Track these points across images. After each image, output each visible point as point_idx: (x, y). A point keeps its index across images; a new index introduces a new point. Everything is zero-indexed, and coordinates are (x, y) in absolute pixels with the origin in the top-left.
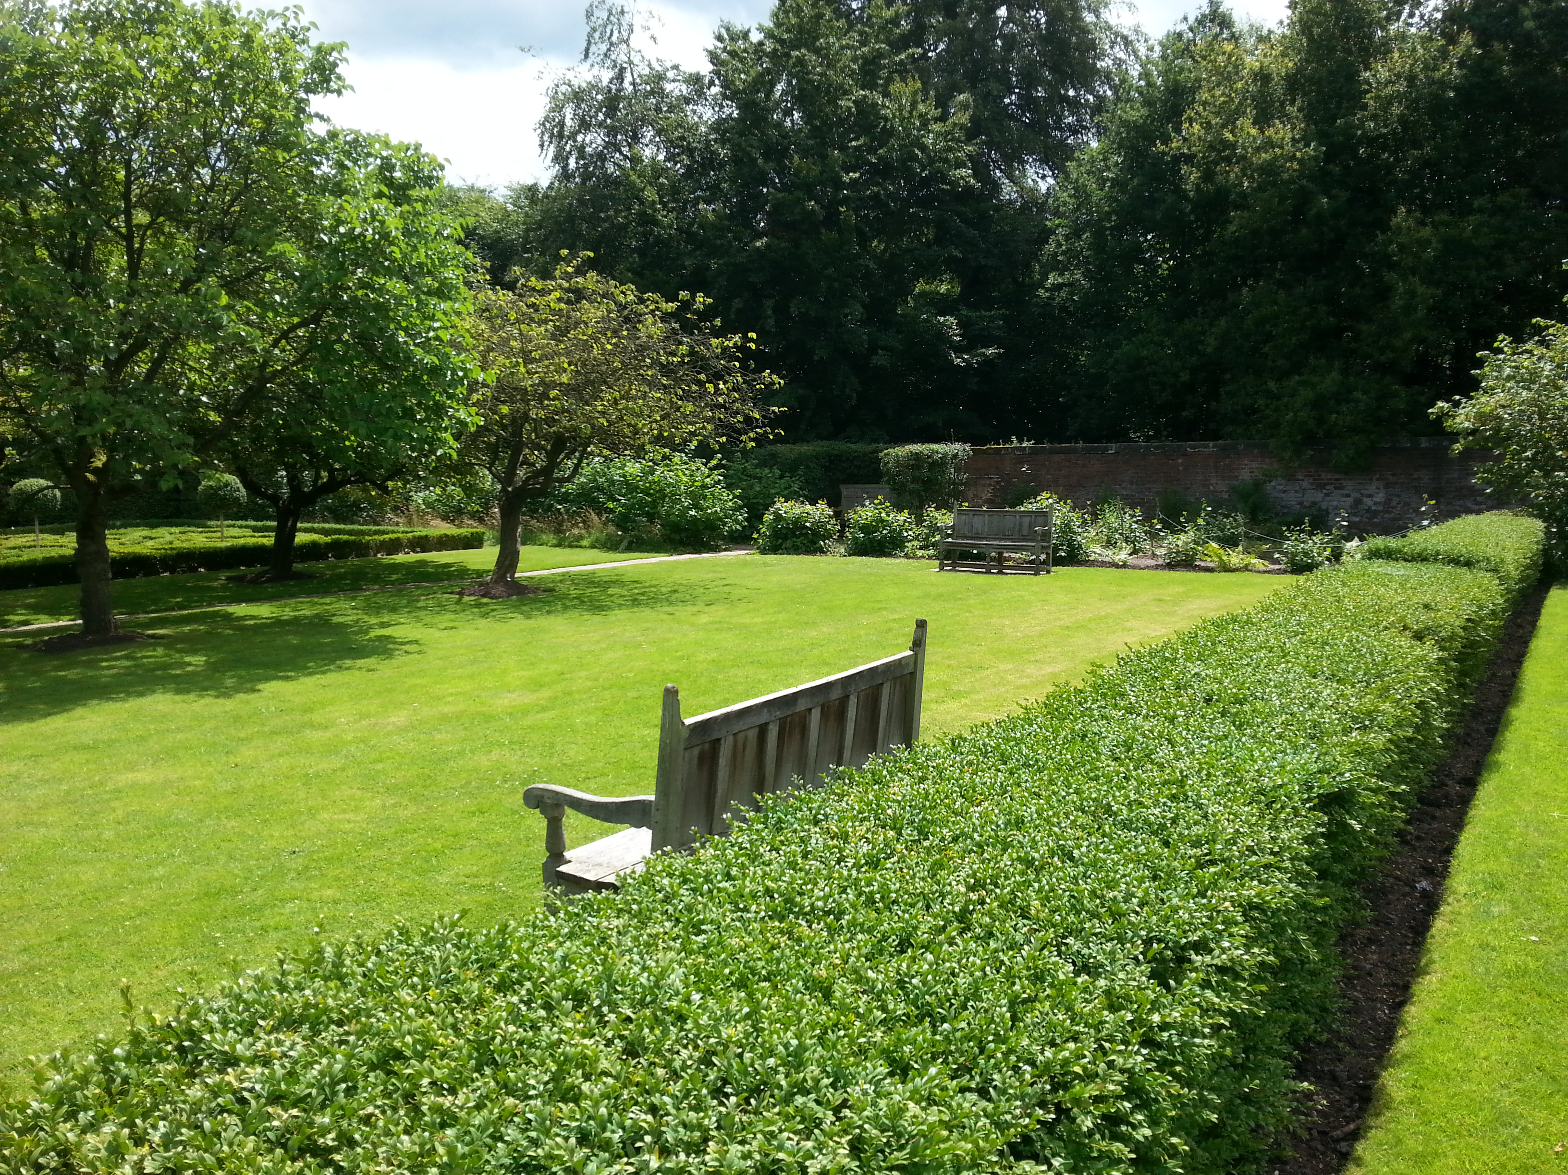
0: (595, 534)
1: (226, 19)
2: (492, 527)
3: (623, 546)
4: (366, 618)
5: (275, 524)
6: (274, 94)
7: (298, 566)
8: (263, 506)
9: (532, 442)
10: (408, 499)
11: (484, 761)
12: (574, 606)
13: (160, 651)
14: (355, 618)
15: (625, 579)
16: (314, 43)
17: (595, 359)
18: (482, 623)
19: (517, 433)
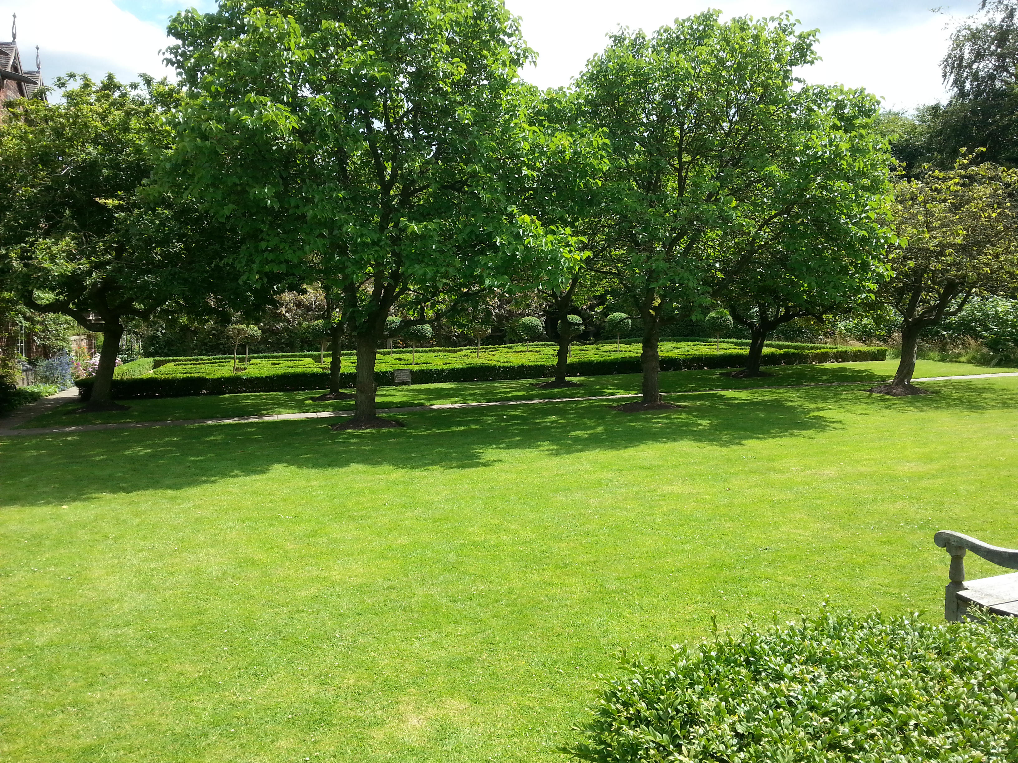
0: (971, 353)
1: (743, 28)
2: (893, 346)
3: (994, 362)
4: (807, 404)
5: (750, 341)
6: (770, 70)
7: (762, 368)
8: (741, 330)
9: (929, 287)
10: (834, 326)
11: (892, 508)
12: (956, 405)
13: (684, 416)
14: (799, 403)
15: (996, 387)
16: (797, 34)
17: (983, 225)
18: (886, 412)
19: (918, 280)
